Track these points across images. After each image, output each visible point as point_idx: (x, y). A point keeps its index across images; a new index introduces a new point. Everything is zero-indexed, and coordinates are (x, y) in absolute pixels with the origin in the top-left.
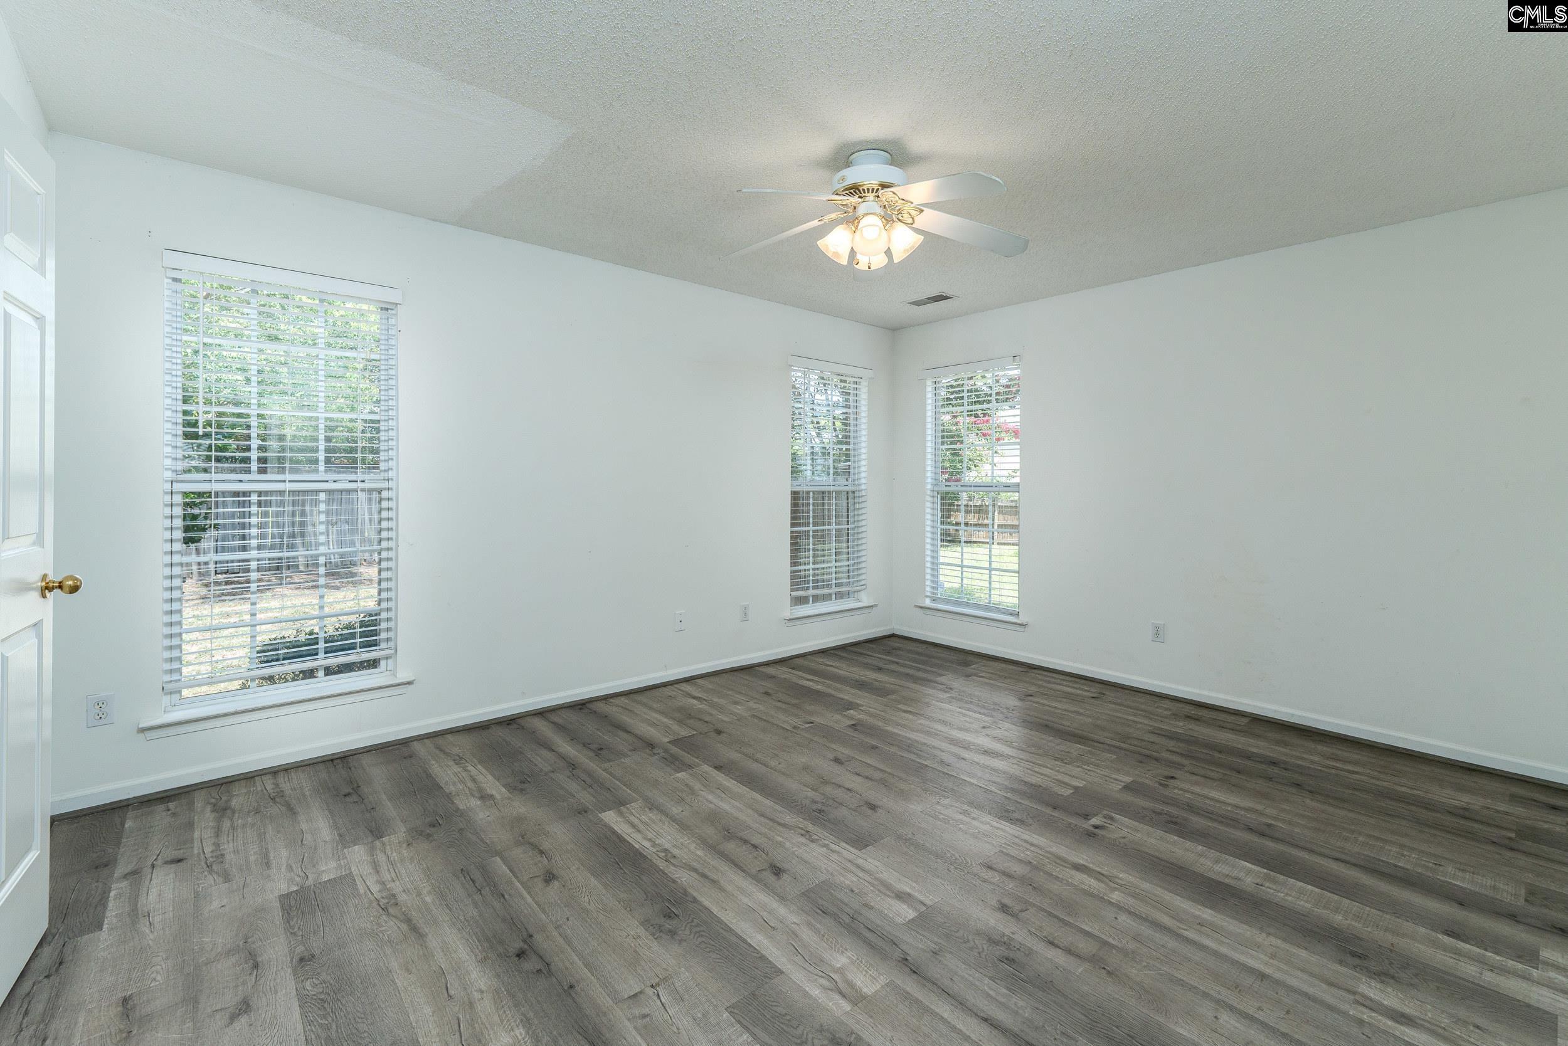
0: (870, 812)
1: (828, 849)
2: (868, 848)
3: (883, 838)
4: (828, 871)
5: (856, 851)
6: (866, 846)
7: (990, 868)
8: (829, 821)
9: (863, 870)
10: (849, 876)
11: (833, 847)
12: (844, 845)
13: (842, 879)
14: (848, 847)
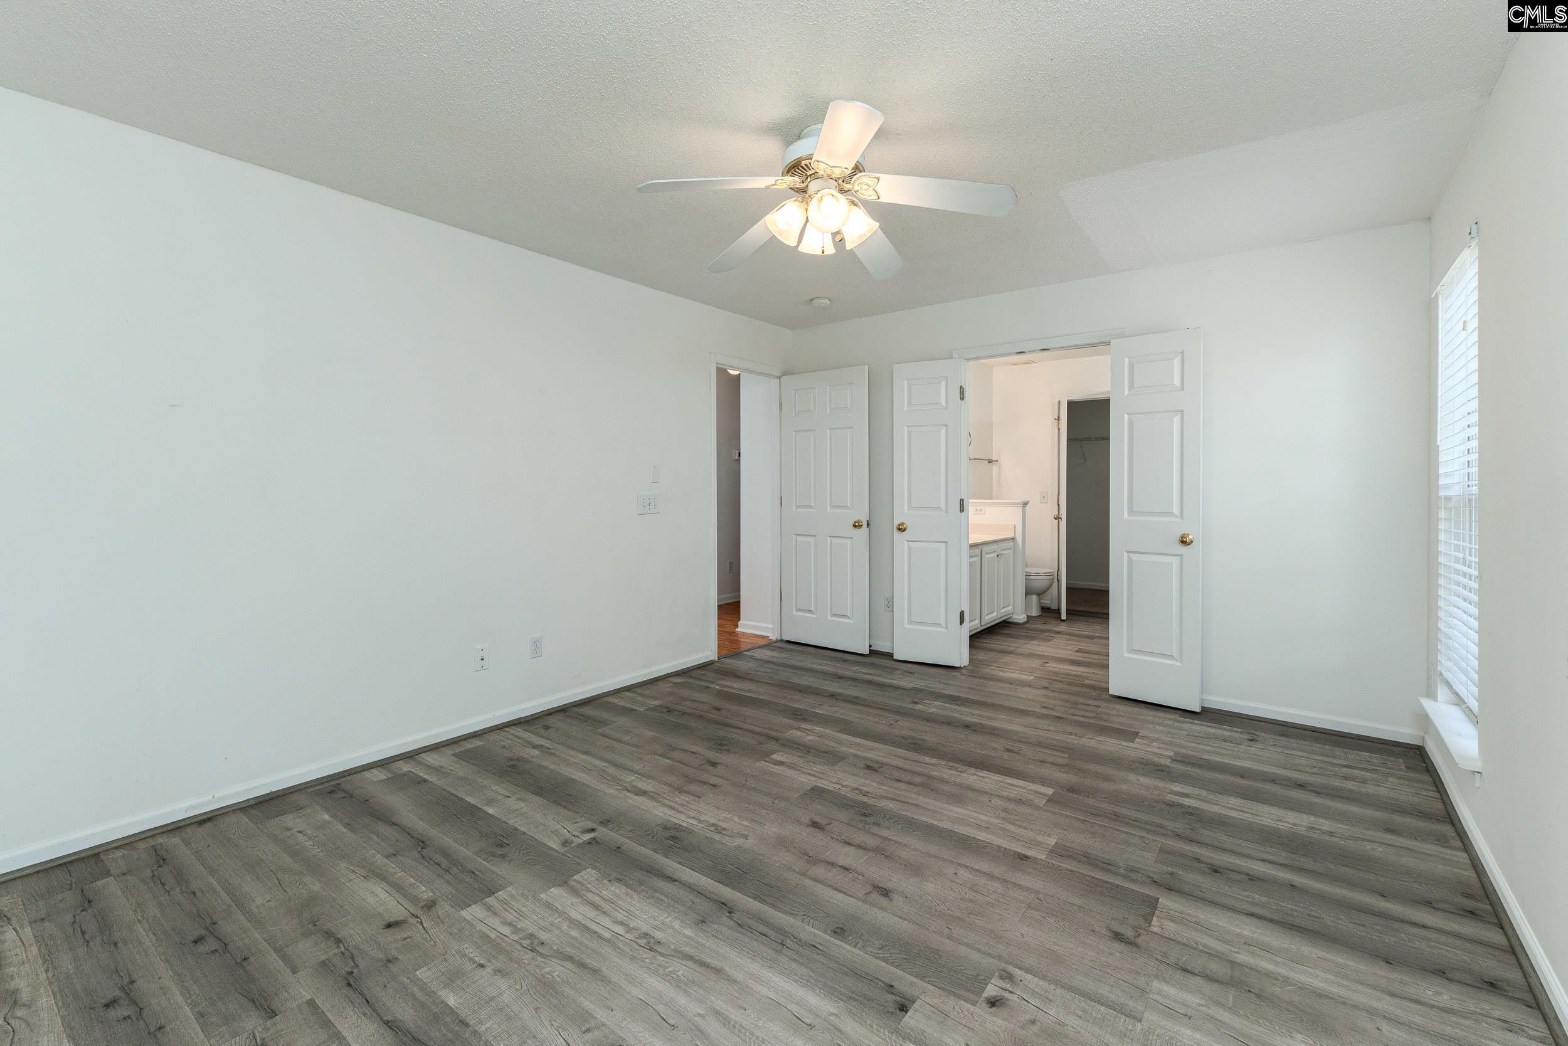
0: (817, 819)
1: (841, 785)
2: (809, 788)
3: (799, 797)
4: (835, 771)
5: (819, 785)
6: (812, 789)
7: (714, 786)
8: (852, 807)
9: (809, 774)
10: (819, 770)
11: (838, 786)
12: (830, 788)
13: (822, 768)
14: (826, 787)
